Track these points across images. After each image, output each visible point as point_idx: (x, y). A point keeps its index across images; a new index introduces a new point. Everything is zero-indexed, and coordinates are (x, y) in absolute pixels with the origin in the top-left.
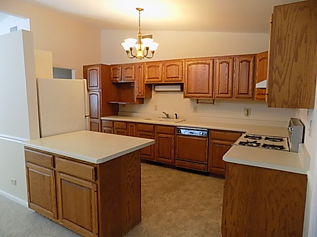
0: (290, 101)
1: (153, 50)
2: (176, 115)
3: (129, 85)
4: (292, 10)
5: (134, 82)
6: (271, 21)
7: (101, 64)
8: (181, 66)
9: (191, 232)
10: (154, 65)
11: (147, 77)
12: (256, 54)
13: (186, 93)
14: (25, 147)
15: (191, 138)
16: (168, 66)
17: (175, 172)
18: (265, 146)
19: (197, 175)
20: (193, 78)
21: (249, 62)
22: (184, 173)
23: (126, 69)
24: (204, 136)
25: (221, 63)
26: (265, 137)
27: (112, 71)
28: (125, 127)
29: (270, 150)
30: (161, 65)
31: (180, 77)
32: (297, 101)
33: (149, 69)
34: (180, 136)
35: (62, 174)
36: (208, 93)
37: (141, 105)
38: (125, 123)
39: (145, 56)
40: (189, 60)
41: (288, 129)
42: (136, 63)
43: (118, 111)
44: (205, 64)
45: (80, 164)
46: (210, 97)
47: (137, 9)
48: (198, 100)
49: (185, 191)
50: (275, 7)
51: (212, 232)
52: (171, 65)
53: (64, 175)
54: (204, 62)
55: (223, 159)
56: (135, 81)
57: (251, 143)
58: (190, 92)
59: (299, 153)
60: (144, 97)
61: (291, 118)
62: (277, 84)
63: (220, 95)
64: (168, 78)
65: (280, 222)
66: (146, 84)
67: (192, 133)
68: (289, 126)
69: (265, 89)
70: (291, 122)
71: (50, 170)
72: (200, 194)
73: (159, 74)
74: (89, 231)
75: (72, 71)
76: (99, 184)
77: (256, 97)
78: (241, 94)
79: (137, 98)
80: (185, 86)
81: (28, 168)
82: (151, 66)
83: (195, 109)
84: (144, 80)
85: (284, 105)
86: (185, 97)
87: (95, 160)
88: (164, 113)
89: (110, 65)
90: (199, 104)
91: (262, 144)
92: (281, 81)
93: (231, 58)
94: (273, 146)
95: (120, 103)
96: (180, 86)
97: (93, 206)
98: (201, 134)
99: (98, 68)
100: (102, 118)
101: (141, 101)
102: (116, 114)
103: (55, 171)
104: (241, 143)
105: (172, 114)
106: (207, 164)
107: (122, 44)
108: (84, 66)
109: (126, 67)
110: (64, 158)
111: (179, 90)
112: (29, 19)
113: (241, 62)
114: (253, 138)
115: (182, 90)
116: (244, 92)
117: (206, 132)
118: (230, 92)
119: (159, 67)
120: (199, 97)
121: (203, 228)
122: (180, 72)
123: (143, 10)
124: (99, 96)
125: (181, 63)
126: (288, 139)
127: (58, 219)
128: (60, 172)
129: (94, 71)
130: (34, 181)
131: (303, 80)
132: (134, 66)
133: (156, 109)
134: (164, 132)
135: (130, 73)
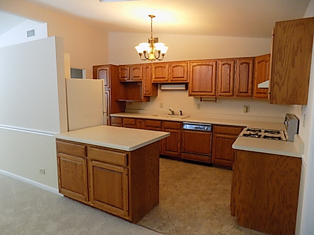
0: (288, 99)
1: (163, 53)
2: (181, 111)
3: (136, 85)
4: (290, 26)
5: (141, 82)
6: (273, 34)
7: (111, 65)
8: (186, 67)
9: (203, 211)
10: (161, 65)
11: (154, 77)
12: (255, 57)
13: (190, 92)
14: (56, 139)
15: (196, 132)
16: (174, 67)
17: (181, 164)
18: (265, 137)
19: (201, 166)
20: (197, 78)
21: (249, 64)
22: (189, 164)
23: (134, 69)
24: (208, 130)
25: (223, 65)
26: (264, 130)
27: (120, 71)
28: (134, 123)
29: (270, 140)
30: (167, 66)
31: (185, 77)
32: (294, 99)
33: (156, 69)
34: (186, 131)
35: (94, 162)
36: (211, 92)
37: (148, 102)
38: (134, 120)
39: (157, 59)
40: (193, 61)
41: (285, 123)
42: (143, 64)
43: (125, 108)
44: (208, 65)
45: (113, 152)
46: (213, 95)
47: (150, 16)
48: (201, 98)
49: (193, 179)
50: (276, 23)
51: (221, 211)
52: (177, 66)
53: (96, 162)
54: (207, 63)
55: (233, 147)
56: (143, 81)
57: (253, 135)
58: (195, 91)
59: (294, 143)
60: (151, 95)
61: (287, 114)
62: (278, 85)
63: (222, 94)
64: (174, 78)
65: (279, 197)
66: (153, 84)
67: (197, 128)
68: (285, 121)
69: (268, 88)
70: (287, 117)
71: (82, 159)
72: (207, 181)
73: (166, 74)
74: (120, 209)
75: (83, 70)
76: (130, 169)
77: (255, 95)
78: (241, 92)
79: (144, 96)
80: (190, 85)
81: (59, 158)
82: (158, 67)
83: (199, 106)
84: (151, 80)
85: (283, 102)
86: (190, 95)
87: (127, 148)
88: (170, 110)
89: (118, 65)
90: (202, 102)
91: (263, 136)
92: (281, 83)
93: (232, 60)
94: (273, 138)
95: (127, 101)
96: (184, 85)
97: (124, 188)
98: (206, 128)
99: (108, 68)
100: (111, 115)
101: (148, 99)
102: (123, 111)
103: (87, 160)
104: (244, 135)
105: (177, 111)
106: (211, 156)
107: (136, 47)
108: (93, 67)
109: (134, 68)
110: (96, 147)
111: (184, 89)
112: (46, 24)
113: (242, 64)
114: (254, 131)
115: (187, 89)
116: (244, 91)
117: (211, 127)
118: (231, 91)
119: (165, 67)
120: (203, 95)
121: (213, 208)
122: (186, 73)
123: (154, 17)
124: (108, 94)
125: (186, 64)
126: (284, 132)
127: (88, 201)
128: (92, 160)
129: (104, 71)
130: (66, 169)
131: (299, 81)
132: (141, 67)
133: (161, 107)
134: (171, 127)
135: (138, 73)
